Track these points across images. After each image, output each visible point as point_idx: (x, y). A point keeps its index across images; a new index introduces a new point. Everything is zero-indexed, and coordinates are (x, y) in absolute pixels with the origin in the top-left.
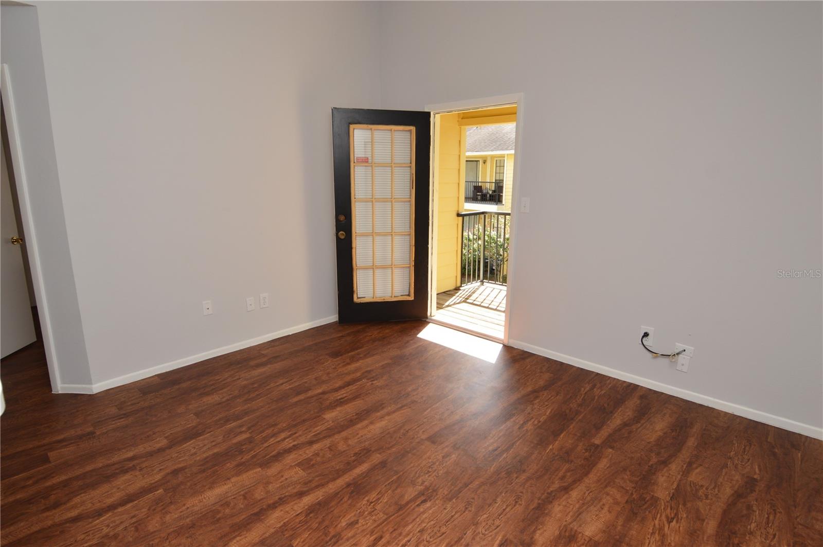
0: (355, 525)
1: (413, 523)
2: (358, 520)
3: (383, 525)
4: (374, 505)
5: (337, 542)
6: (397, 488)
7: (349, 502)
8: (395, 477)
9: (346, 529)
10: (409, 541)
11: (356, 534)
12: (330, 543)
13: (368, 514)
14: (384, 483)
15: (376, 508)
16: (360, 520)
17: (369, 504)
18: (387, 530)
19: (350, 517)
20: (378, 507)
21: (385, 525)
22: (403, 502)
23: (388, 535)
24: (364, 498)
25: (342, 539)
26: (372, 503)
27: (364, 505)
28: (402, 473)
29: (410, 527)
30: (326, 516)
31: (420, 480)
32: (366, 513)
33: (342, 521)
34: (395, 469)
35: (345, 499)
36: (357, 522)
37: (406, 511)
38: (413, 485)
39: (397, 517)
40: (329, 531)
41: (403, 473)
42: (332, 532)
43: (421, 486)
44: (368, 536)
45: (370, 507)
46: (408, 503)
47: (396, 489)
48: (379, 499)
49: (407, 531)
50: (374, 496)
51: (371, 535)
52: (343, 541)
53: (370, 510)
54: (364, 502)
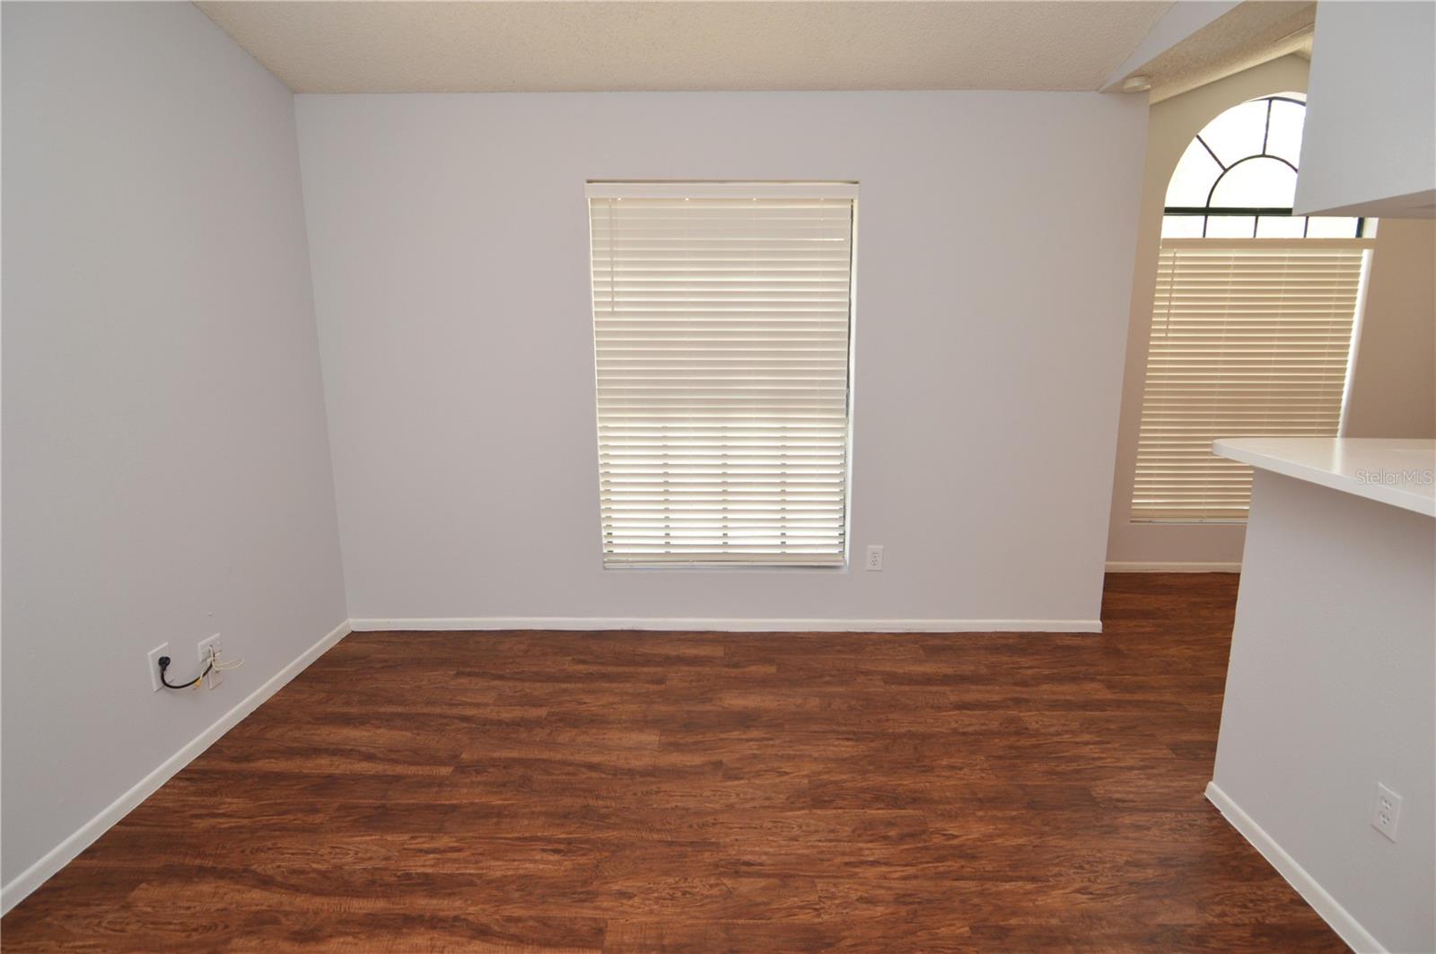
0: (866, 898)
1: (793, 852)
2: (857, 900)
3: (831, 874)
4: (816, 904)
5: (904, 895)
6: (757, 905)
7: (846, 933)
8: (741, 921)
9: (882, 901)
10: (820, 841)
11: (874, 887)
12: (917, 900)
13: (836, 899)
14: (767, 924)
15: (817, 899)
16: (855, 898)
17: (822, 911)
18: (832, 866)
19: (864, 912)
20: (813, 897)
21: (829, 872)
22: (775, 881)
23: (836, 861)
24: (820, 923)
25: (897, 894)
26: (816, 910)
27: (830, 914)
28: (723, 921)
29: (800, 852)
30: (898, 937)
31: (715, 891)
32: (837, 902)
33: (879, 914)
34: (723, 935)
35: (848, 942)
36: (860, 899)
37: (785, 869)
38: (731, 892)
39: (802, 870)
40: (908, 914)
41: (721, 918)
42: (903, 911)
43: (723, 884)
44: (861, 875)
45: (822, 905)
46: (769, 876)
47: (765, 904)
48: (801, 908)
49: (810, 851)
50: (803, 917)
51: (857, 873)
52: (897, 891)
53: (829, 902)
54: (825, 917)
